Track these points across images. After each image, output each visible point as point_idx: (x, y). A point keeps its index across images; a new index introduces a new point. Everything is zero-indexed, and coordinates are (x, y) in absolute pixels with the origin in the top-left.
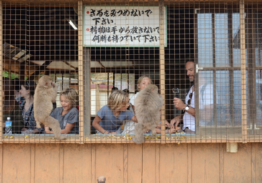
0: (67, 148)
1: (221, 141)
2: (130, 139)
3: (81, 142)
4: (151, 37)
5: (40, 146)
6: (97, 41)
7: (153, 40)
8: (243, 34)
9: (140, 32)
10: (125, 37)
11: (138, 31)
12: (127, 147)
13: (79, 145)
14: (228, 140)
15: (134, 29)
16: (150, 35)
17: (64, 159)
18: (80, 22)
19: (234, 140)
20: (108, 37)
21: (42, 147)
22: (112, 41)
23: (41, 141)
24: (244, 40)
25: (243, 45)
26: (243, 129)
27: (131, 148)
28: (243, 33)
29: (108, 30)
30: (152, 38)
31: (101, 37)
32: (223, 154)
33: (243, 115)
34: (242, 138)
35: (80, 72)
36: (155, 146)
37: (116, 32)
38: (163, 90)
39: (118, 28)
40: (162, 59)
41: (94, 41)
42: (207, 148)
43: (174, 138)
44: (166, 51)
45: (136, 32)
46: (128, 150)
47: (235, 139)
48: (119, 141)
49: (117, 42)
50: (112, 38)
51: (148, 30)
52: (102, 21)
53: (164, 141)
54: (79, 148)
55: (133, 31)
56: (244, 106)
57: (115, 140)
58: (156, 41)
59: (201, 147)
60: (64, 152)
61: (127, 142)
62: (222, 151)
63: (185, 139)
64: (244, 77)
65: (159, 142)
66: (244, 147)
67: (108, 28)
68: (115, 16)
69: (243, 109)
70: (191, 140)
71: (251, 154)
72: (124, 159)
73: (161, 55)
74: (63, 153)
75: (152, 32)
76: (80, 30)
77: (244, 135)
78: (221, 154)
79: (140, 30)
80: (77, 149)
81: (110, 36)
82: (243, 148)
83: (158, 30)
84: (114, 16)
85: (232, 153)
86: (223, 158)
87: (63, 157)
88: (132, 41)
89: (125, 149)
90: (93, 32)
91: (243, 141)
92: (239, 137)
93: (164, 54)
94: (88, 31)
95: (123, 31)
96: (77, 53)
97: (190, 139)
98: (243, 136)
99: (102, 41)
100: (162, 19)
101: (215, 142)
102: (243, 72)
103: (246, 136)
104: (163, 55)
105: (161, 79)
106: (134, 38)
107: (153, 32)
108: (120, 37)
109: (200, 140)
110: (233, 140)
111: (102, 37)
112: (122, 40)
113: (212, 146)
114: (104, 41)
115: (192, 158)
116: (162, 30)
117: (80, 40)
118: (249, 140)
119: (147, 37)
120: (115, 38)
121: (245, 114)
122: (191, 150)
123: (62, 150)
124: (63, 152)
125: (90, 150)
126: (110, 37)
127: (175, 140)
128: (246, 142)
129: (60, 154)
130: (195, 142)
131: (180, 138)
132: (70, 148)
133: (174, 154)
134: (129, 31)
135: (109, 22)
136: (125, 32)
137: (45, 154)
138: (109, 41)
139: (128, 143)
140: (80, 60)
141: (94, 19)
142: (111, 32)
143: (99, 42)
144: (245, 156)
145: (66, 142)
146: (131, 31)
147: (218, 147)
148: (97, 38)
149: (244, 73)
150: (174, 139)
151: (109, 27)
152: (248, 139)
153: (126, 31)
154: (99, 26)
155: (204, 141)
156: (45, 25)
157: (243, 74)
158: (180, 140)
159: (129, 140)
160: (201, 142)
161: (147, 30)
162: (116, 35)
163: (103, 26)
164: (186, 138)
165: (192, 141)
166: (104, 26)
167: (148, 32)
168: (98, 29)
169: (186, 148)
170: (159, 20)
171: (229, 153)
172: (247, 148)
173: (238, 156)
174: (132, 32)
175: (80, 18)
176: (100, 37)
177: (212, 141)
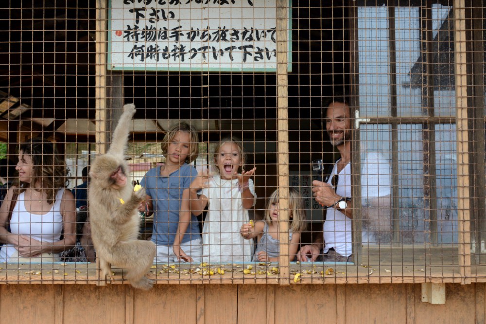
0: (72, 294)
1: (413, 281)
2: (210, 275)
3: (100, 282)
4: (256, 50)
5: (11, 288)
6: (140, 57)
7: (262, 57)
8: (461, 42)
9: (233, 39)
10: (200, 49)
11: (228, 37)
12: (205, 292)
13: (97, 288)
14: (429, 278)
15: (220, 32)
16: (255, 46)
17: (65, 319)
18: (100, 13)
19: (443, 278)
20: (164, 50)
21: (16, 292)
22: (172, 58)
23: (9, 279)
24: (464, 56)
25: (461, 67)
26: (462, 253)
27: (212, 294)
28: (460, 38)
29: (164, 34)
30: (260, 51)
31: (148, 48)
32: (413, 308)
33: (462, 222)
34: (458, 272)
35: (100, 124)
36: (266, 288)
37: (180, 37)
38: (285, 164)
39: (185, 29)
40: (283, 97)
41: (132, 58)
42: (378, 294)
43: (308, 273)
44: (291, 79)
45: (224, 39)
46: (205, 298)
47: (445, 275)
48: (186, 280)
49: (183, 60)
50: (172, 51)
51: (251, 35)
52: (151, 15)
53: (286, 278)
54: (97, 293)
55: (218, 36)
56: (463, 201)
57: (177, 277)
58: (269, 58)
59: (366, 291)
60: (64, 302)
61: (205, 282)
62: (413, 300)
63: (334, 276)
64: (464, 137)
65: (275, 282)
66: (459, 291)
67: (163, 30)
68: (179, 4)
69: (462, 207)
70: (347, 277)
71: (476, 306)
72: (198, 316)
73: (279, 88)
74: (61, 305)
75: (258, 39)
76: (100, 31)
77: (464, 267)
78: (409, 307)
79: (233, 35)
80: (93, 296)
81: (166, 47)
82: (458, 294)
83: (273, 33)
84: (176, 4)
85: (433, 305)
86: (413, 315)
87: (62, 313)
88: (215, 57)
89: (199, 295)
90: (130, 37)
91: (463, 279)
92: (453, 270)
93: (287, 85)
94: (119, 35)
95: (196, 36)
96: (93, 81)
97: (344, 274)
98: (462, 269)
99: (149, 57)
100: (283, 8)
101: (400, 281)
102: (462, 127)
103: (469, 268)
104: (284, 86)
105: (280, 140)
106: (219, 53)
107: (262, 39)
108: (189, 50)
109: (367, 278)
110: (441, 278)
111: (150, 49)
112: (193, 57)
113: (391, 289)
114: (154, 57)
115: (345, 316)
116: (282, 31)
117: (100, 54)
118: (476, 278)
119: (248, 50)
120: (177, 51)
121: (466, 219)
122: (344, 298)
123: (59, 299)
124: (62, 302)
125: (122, 297)
126: (166, 49)
127: (312, 278)
128: (468, 282)
129: (55, 307)
130: (356, 283)
131: (322, 272)
132: (78, 293)
133: (306, 307)
134: (210, 37)
135: (166, 16)
136: (201, 38)
137: (21, 306)
138: (164, 58)
139: (205, 285)
140: (98, 97)
141: (131, 11)
142: (170, 38)
143: (142, 60)
144: (461, 312)
145: (67, 281)
146: (213, 36)
147: (403, 291)
148: (140, 51)
149: (464, 129)
150: (310, 276)
151: (165, 28)
152: (474, 275)
153: (203, 36)
154: (143, 24)
155: (375, 280)
156: (21, 19)
157: (462, 131)
158: (321, 278)
159: (207, 277)
160: (369, 281)
161: (248, 35)
162: (181, 46)
163: (151, 26)
164: (336, 273)
165: (348, 279)
166: (154, 25)
167: (251, 38)
168: (141, 32)
169: (334, 293)
170: (275, 9)
171: (428, 304)
172: (465, 293)
173: (445, 312)
174: (216, 39)
175: (100, 4)
176: (145, 49)
177: (394, 279)
